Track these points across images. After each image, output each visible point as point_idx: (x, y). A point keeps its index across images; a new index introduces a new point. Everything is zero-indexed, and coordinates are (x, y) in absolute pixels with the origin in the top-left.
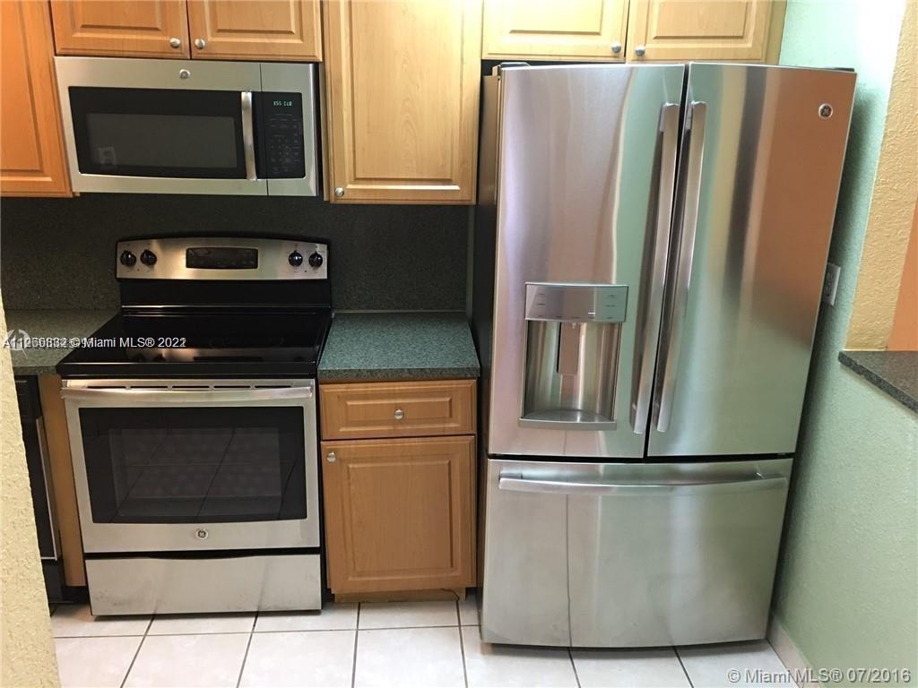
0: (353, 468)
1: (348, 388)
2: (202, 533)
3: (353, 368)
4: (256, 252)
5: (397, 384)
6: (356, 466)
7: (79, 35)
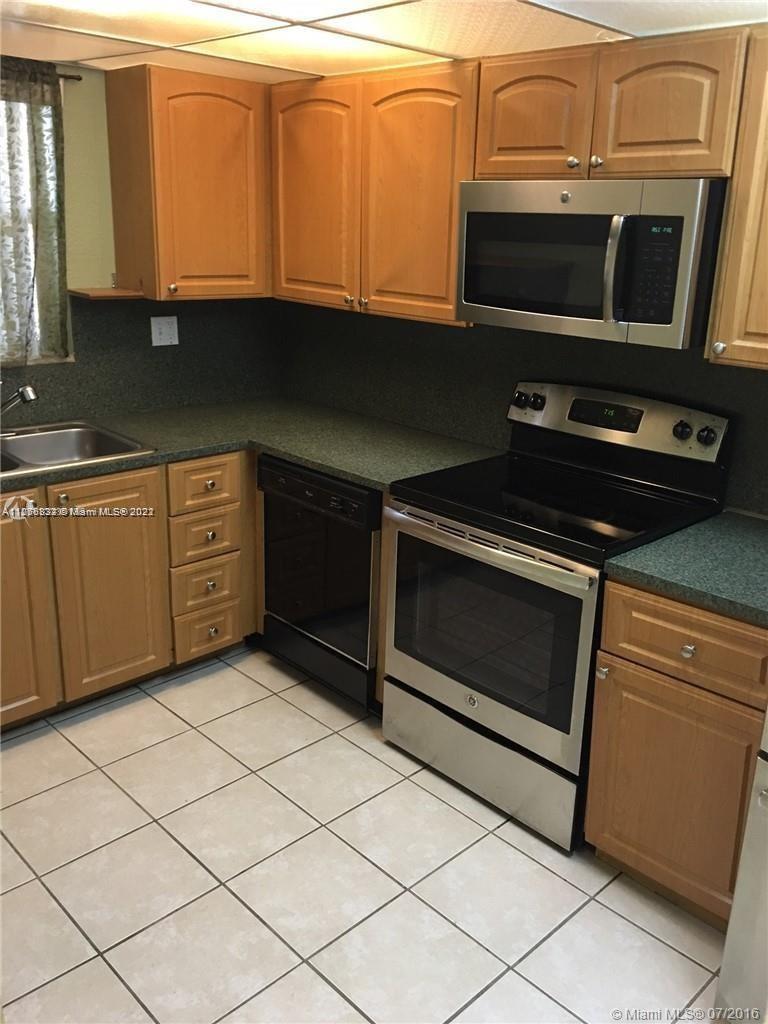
0: (627, 698)
1: (635, 595)
2: (471, 700)
3: (646, 572)
4: (642, 412)
5: (696, 610)
6: (630, 697)
7: (494, 159)
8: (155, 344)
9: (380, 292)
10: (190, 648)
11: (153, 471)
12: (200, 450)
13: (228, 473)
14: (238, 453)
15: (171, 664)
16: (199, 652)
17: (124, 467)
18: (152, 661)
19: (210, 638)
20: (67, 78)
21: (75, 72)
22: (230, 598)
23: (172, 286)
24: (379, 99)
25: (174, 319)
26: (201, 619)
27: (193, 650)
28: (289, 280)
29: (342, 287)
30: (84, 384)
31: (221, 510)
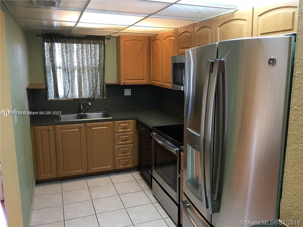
2: (164, 183)
7: (180, 50)
8: (125, 95)
9: (165, 82)
10: (119, 166)
11: (111, 122)
12: (123, 119)
13: (130, 125)
14: (133, 120)
15: (114, 169)
16: (121, 167)
17: (104, 121)
18: (109, 167)
19: (125, 165)
20: (107, 39)
21: (109, 37)
22: (130, 155)
23: (124, 82)
24: (164, 38)
25: (130, 89)
26: (122, 159)
27: (120, 167)
28: (153, 80)
29: (159, 81)
30: (108, 103)
31: (128, 133)
